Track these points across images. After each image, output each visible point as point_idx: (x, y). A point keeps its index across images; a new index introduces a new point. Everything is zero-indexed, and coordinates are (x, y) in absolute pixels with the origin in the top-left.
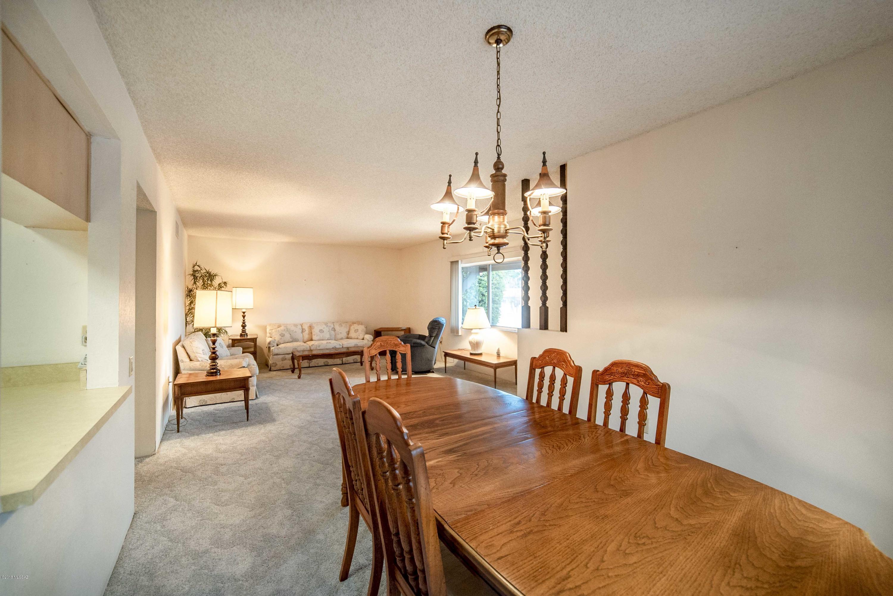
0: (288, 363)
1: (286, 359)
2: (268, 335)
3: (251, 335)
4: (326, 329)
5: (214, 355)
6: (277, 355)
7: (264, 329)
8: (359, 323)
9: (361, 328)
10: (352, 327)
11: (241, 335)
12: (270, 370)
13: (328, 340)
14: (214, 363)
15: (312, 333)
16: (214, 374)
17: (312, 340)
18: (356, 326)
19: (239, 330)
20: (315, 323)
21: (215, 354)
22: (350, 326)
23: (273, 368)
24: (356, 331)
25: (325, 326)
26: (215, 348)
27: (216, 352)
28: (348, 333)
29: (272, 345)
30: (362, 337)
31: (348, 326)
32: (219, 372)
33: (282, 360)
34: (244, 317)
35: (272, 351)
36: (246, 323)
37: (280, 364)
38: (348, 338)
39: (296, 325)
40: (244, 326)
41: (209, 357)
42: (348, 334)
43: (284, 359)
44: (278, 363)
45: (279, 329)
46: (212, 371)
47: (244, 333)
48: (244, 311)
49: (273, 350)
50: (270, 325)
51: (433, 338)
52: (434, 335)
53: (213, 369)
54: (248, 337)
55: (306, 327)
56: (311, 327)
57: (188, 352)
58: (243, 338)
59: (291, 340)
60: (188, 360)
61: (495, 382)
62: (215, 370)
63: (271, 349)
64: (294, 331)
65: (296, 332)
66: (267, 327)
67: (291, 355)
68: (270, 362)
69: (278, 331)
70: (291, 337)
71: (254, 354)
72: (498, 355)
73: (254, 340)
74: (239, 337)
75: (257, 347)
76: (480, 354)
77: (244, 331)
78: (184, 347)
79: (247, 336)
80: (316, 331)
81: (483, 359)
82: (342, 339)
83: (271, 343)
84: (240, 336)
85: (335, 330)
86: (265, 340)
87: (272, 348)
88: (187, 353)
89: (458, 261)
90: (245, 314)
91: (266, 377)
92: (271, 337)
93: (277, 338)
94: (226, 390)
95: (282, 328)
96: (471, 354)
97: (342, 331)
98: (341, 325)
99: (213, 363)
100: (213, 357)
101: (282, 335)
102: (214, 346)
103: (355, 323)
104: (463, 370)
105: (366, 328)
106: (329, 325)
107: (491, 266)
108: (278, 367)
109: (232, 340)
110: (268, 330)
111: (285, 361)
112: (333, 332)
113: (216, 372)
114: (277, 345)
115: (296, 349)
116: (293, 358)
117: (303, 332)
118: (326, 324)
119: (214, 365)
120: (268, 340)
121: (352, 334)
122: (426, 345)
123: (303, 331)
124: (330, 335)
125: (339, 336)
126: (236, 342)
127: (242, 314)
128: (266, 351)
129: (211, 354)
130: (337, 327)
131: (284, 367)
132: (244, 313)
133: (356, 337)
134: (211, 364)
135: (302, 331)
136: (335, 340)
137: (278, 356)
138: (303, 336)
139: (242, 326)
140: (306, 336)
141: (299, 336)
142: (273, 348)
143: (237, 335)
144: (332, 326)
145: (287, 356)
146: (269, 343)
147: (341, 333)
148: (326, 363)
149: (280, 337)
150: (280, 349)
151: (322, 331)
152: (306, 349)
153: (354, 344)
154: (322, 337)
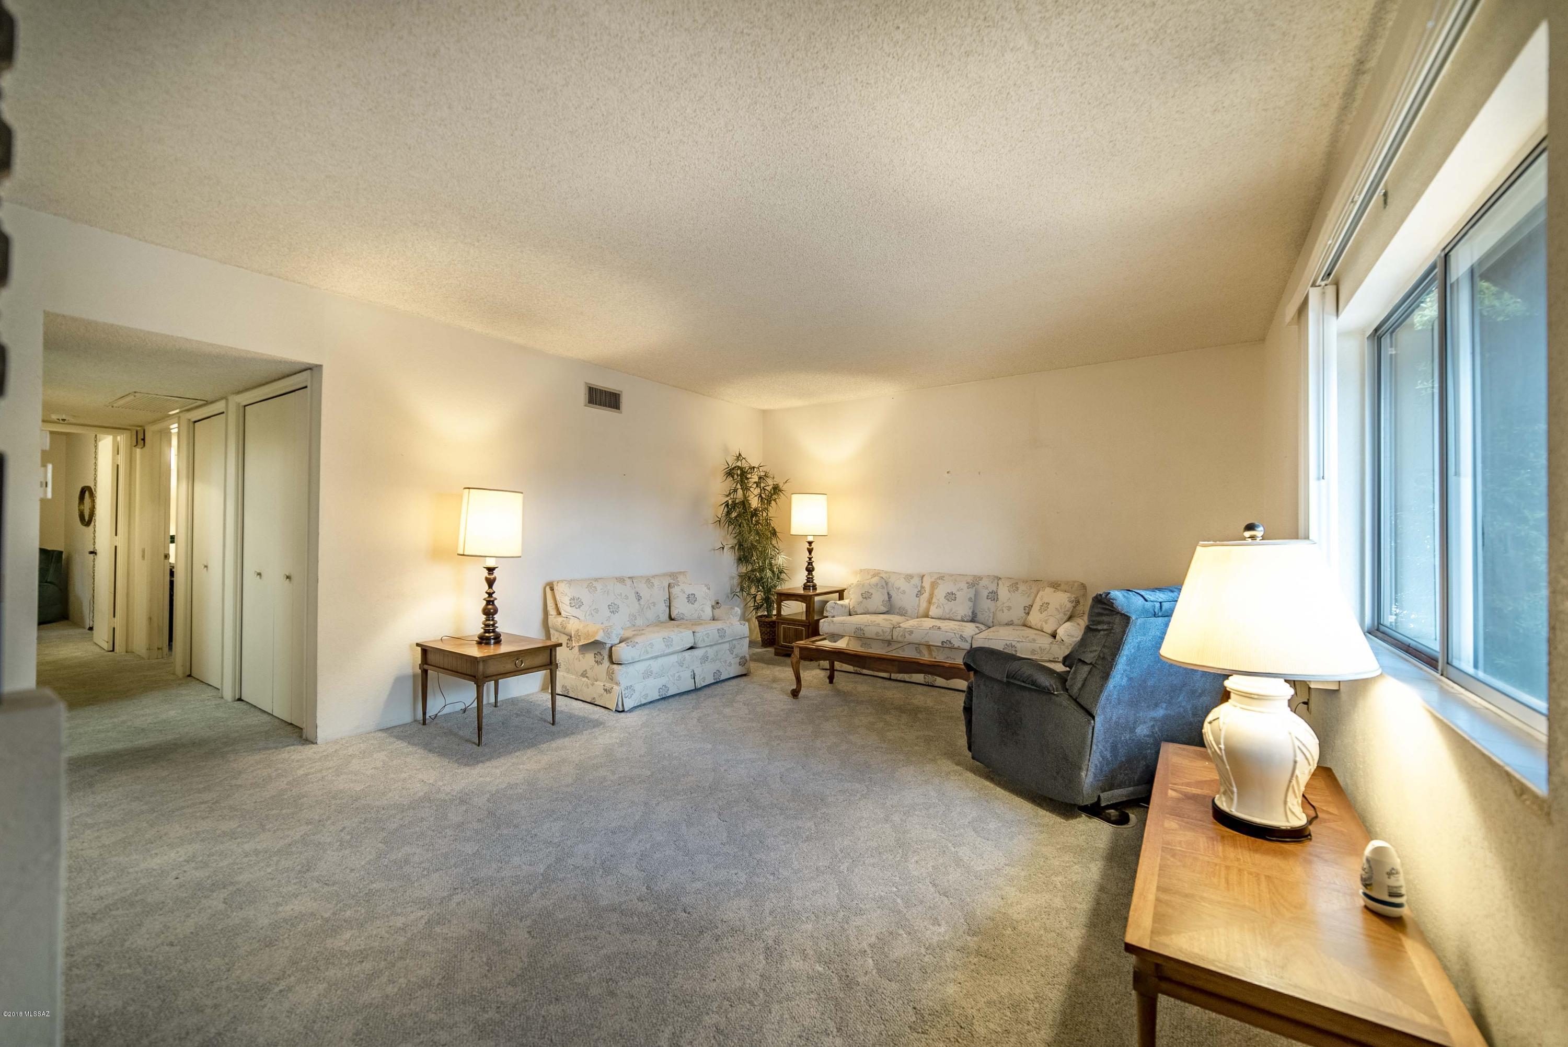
3: (823, 588)
8: (1059, 586)
9: (1060, 600)
10: (1039, 596)
11: (804, 586)
13: (963, 621)
14: (490, 620)
15: (931, 599)
17: (927, 615)
18: (1048, 595)
20: (945, 575)
22: (1036, 591)
24: (1047, 607)
28: (1027, 610)
31: (1031, 590)
34: (810, 551)
36: (814, 565)
39: (908, 577)
40: (810, 570)
42: (1026, 614)
46: (487, 635)
47: (810, 583)
50: (861, 571)
53: (488, 631)
54: (818, 591)
55: (927, 584)
56: (935, 585)
58: (803, 592)
59: (884, 609)
64: (902, 589)
65: (904, 592)
70: (888, 603)
77: (810, 579)
80: (939, 594)
85: (997, 599)
97: (1014, 603)
98: (1013, 586)
101: (867, 596)
103: (1049, 586)
105: (1075, 600)
106: (982, 583)
115: (861, 630)
117: (919, 594)
118: (974, 581)
119: (490, 626)
121: (1034, 615)
122: (1059, 692)
123: (920, 591)
125: (1004, 617)
126: (782, 598)
127: (808, 545)
132: (811, 543)
135: (918, 591)
136: (984, 625)
139: (807, 570)
140: (924, 605)
141: (910, 602)
142: (824, 620)
144: (990, 587)
147: (1009, 608)
148: (930, 678)
149: (861, 599)
150: (832, 625)
151: (951, 597)
152: (881, 633)
153: (1005, 642)
154: (947, 611)
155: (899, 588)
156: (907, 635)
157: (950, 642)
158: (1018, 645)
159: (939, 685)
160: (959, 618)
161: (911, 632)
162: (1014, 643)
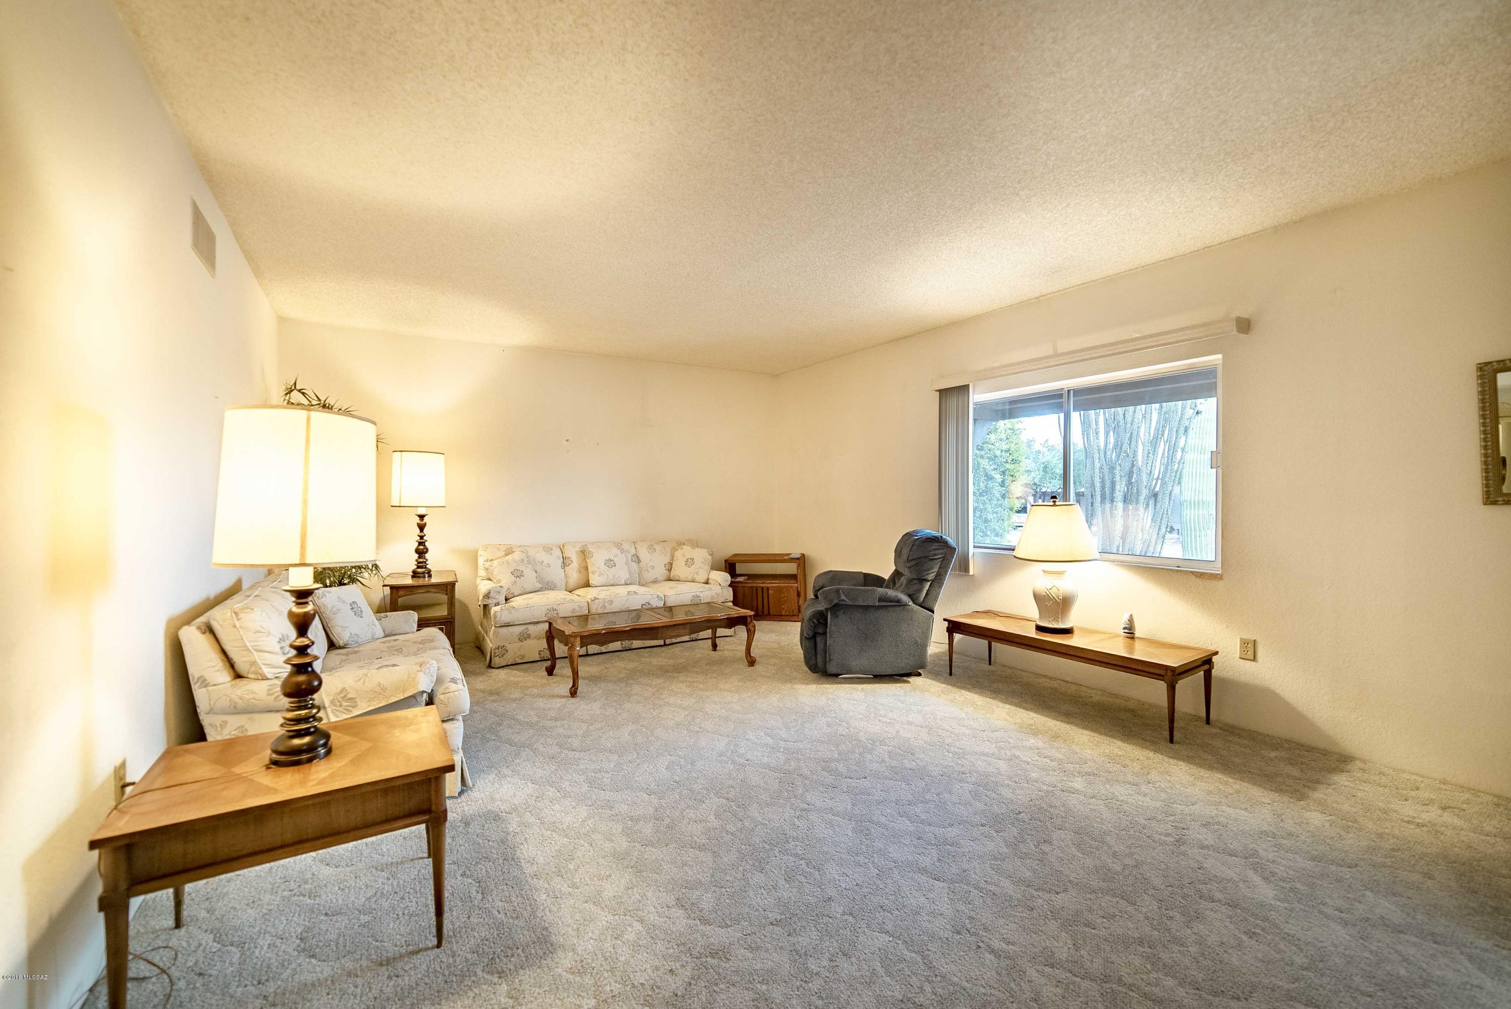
0: (536, 647)
1: (529, 636)
2: (482, 573)
3: (440, 572)
4: (620, 559)
5: (302, 678)
6: (508, 625)
7: (473, 557)
8: (695, 544)
9: (701, 556)
10: (678, 554)
11: (415, 575)
12: (490, 666)
13: (626, 584)
14: (305, 707)
15: (587, 568)
16: (304, 757)
17: (587, 585)
18: (687, 551)
19: (410, 562)
20: (593, 543)
21: (306, 672)
22: (674, 550)
23: (497, 661)
24: (690, 562)
25: (615, 551)
26: (308, 646)
27: (310, 664)
28: (670, 567)
29: (495, 601)
30: (704, 579)
31: (668, 550)
32: (325, 745)
33: (520, 640)
34: (422, 528)
35: (495, 617)
36: (426, 544)
37: (514, 651)
38: (670, 580)
39: (548, 549)
40: (421, 551)
41: (285, 685)
42: (670, 570)
43: (524, 637)
44: (509, 647)
45: (509, 557)
46: (297, 742)
47: (421, 570)
48: (421, 511)
49: (499, 615)
50: (486, 547)
51: (929, 583)
52: (931, 576)
53: (299, 734)
54: (434, 580)
55: (572, 553)
56: (584, 554)
57: (227, 648)
58: (420, 582)
59: (538, 586)
60: (223, 676)
61: (1172, 720)
62: (307, 739)
63: (492, 612)
64: (545, 562)
65: (549, 565)
66: (479, 553)
67: (546, 626)
68: (490, 644)
69: (508, 562)
70: (540, 579)
71: (448, 625)
72: (1130, 632)
73: (448, 588)
74: (409, 581)
75: (457, 604)
76: (1068, 631)
77: (421, 564)
78: (210, 630)
79: (430, 576)
80: (597, 562)
81: (1074, 641)
82: (655, 582)
83: (492, 595)
84: (413, 577)
85: (639, 561)
86: (476, 587)
87: (494, 609)
88: (224, 652)
89: (966, 387)
90: (426, 519)
91: (483, 691)
92: (489, 579)
93: (505, 580)
94: (348, 831)
95: (517, 555)
96: (1040, 629)
97: (656, 563)
98: (651, 549)
99: (299, 708)
100: (298, 684)
101: (518, 574)
102: (303, 641)
103: (684, 544)
104: (986, 666)
105: (712, 555)
106: (626, 546)
107: (1072, 391)
108: (509, 658)
109: (392, 588)
110: (481, 561)
111: (528, 642)
112: (634, 566)
113: (311, 748)
114: (506, 600)
115: (554, 610)
116: (551, 635)
117: (564, 565)
118: (618, 545)
119: (305, 720)
120: (484, 587)
121: (680, 570)
122: (911, 603)
123: (565, 562)
124: (630, 572)
125: (649, 576)
126: (401, 592)
127: (418, 520)
128: (476, 613)
129: (292, 674)
130: (644, 554)
131: (523, 656)
132: (422, 517)
133: (690, 578)
134: (290, 715)
135: (563, 562)
136: (641, 584)
137: (510, 629)
138: (566, 576)
139: (417, 551)
140: (574, 576)
141: (556, 573)
142: (497, 608)
143: (405, 574)
144: (633, 551)
145: (532, 629)
146: (487, 596)
147: (653, 567)
148: (627, 643)
149: (513, 579)
150: (513, 611)
151: (610, 563)
152: (579, 609)
153: (692, 594)
154: (611, 577)
155: (543, 562)
156: (607, 605)
157: (649, 603)
158: (701, 595)
159: (636, 647)
160: (623, 582)
161: (611, 602)
162: (698, 594)
